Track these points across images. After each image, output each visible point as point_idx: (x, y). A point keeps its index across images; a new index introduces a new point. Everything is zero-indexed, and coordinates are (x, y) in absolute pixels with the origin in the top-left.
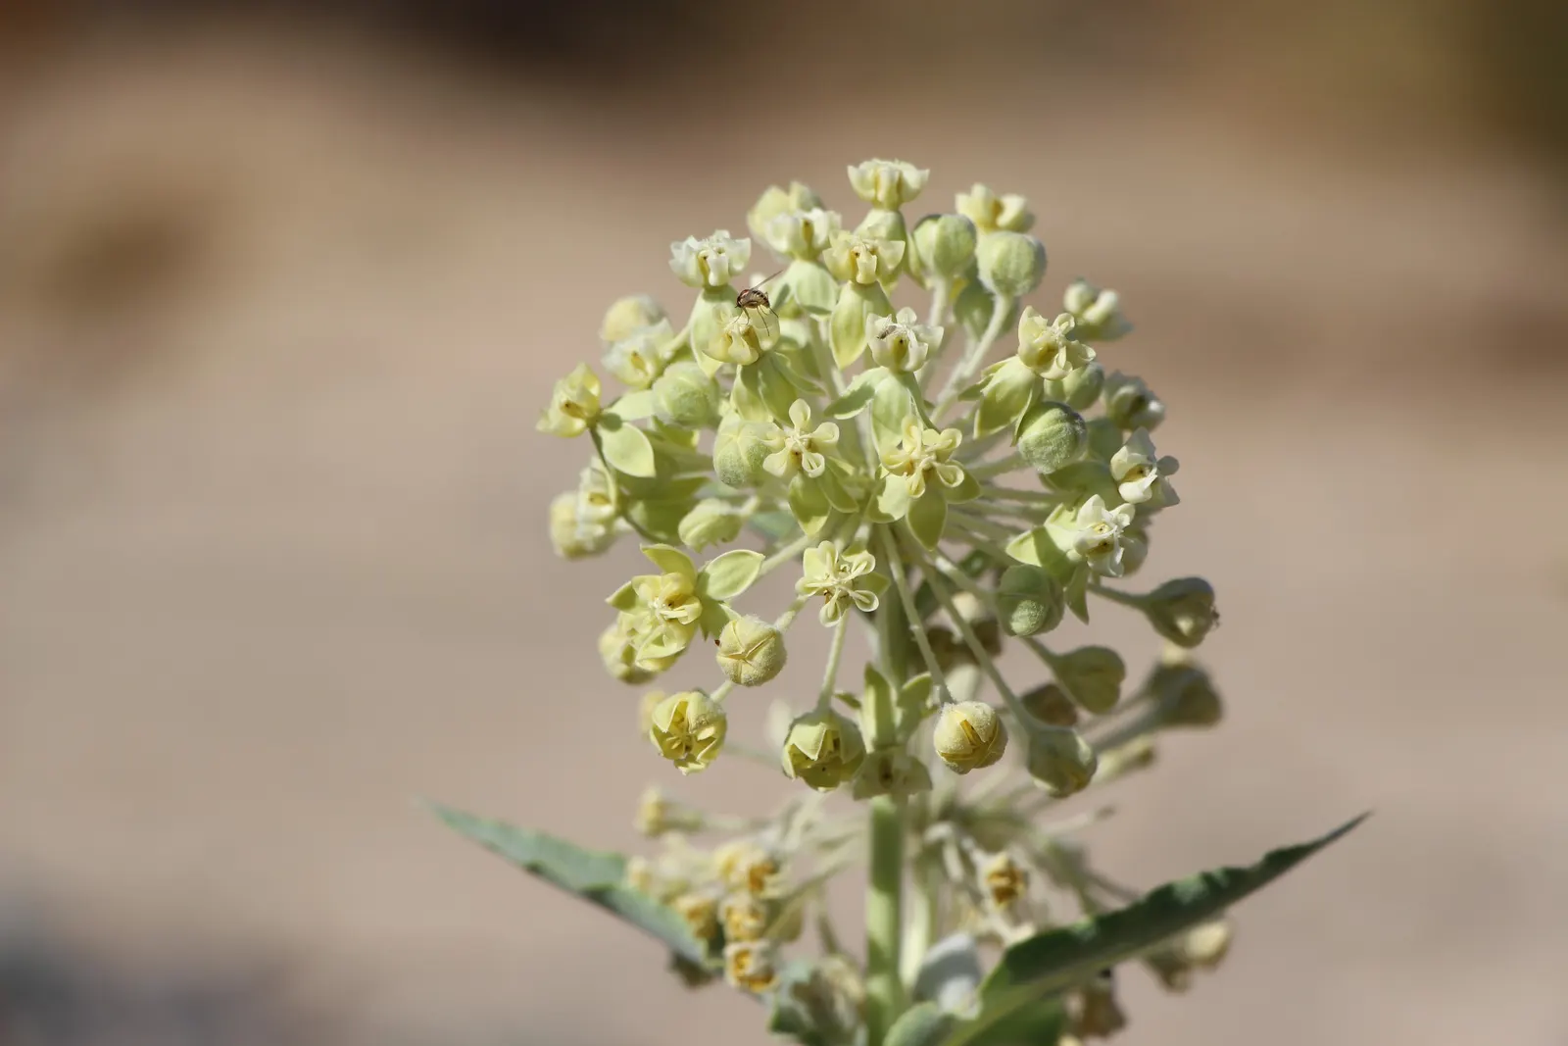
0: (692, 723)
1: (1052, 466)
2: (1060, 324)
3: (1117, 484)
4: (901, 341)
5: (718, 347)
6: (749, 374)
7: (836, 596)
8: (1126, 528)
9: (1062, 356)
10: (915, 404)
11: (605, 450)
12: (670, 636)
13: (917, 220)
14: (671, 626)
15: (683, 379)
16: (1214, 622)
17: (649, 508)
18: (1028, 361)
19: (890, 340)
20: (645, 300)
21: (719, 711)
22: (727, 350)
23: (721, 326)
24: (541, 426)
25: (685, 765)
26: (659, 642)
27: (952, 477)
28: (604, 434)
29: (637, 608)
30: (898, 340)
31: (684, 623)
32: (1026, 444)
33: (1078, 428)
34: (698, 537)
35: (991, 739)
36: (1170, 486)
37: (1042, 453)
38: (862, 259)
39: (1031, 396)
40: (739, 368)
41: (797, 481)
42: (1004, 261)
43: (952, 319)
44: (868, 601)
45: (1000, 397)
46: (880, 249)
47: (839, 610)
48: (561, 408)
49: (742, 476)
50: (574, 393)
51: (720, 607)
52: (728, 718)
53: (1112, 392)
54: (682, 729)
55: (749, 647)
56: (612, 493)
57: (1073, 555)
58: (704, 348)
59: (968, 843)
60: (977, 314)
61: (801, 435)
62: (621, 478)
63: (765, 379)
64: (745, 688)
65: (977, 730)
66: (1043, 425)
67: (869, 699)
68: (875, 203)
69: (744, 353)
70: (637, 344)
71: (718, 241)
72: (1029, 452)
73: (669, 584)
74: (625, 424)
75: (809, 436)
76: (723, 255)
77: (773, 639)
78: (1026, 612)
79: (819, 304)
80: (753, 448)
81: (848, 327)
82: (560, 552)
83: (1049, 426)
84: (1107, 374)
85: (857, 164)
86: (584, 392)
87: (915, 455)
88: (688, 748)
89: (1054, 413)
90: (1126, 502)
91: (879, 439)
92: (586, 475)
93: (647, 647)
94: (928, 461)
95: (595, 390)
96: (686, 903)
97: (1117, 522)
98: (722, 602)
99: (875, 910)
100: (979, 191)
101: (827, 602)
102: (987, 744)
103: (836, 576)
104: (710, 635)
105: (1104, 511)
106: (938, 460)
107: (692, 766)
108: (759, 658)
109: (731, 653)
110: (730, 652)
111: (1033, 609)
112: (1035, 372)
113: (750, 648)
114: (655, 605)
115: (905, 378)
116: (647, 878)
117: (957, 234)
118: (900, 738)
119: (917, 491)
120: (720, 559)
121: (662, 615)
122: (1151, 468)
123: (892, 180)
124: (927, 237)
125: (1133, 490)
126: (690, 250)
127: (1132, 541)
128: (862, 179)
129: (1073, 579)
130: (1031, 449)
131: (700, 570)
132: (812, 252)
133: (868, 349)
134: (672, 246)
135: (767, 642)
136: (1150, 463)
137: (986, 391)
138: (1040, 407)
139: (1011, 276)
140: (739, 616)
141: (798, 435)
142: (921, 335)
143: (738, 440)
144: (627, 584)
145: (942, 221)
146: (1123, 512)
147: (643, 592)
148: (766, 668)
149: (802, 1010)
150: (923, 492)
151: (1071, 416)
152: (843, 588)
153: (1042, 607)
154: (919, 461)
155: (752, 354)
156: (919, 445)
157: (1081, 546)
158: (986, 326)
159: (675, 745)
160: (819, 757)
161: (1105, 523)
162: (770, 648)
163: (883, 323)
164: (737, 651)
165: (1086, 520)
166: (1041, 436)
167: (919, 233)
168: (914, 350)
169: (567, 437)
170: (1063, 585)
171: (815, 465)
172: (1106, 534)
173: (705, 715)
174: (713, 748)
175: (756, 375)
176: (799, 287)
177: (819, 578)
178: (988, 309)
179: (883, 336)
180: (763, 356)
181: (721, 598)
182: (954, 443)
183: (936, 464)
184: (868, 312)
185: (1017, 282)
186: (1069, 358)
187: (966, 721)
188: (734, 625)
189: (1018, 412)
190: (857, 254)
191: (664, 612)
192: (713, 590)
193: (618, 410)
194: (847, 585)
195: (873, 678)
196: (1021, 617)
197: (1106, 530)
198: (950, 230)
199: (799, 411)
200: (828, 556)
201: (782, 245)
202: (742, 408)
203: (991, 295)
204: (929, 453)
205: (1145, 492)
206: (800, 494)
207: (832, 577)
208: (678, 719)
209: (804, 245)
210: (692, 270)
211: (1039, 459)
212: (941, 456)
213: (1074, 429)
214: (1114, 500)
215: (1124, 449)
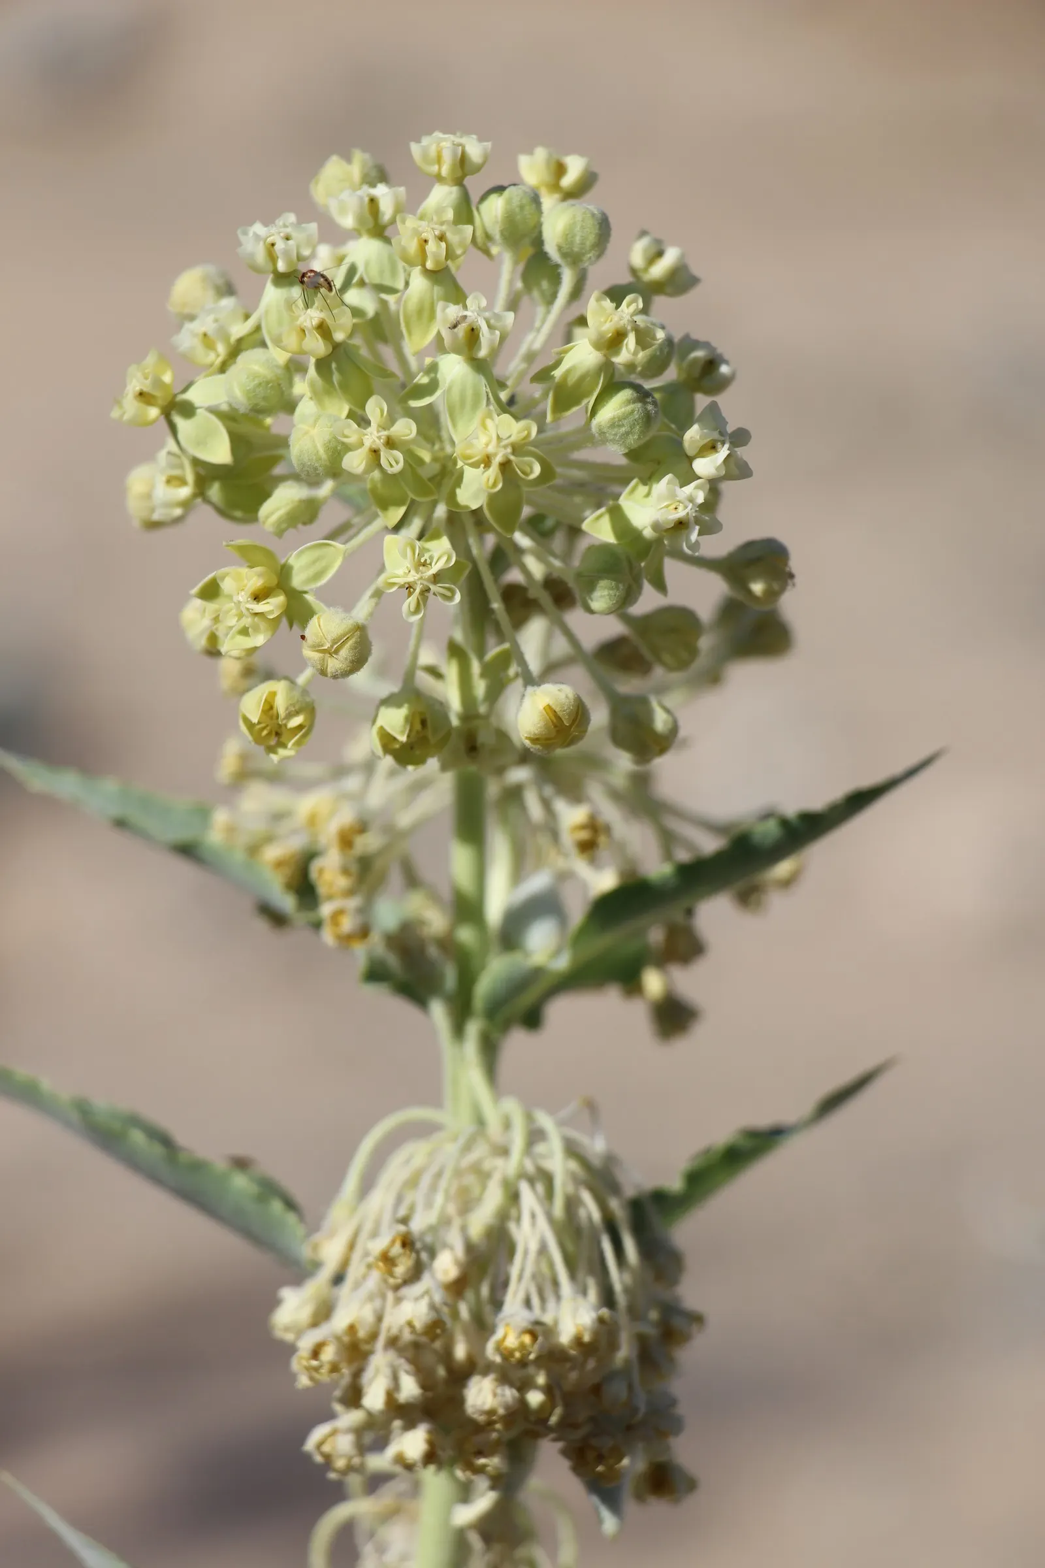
0: (282, 712)
1: (626, 447)
2: (628, 306)
3: (691, 460)
4: (473, 329)
5: (292, 341)
6: (322, 365)
7: (418, 591)
8: (701, 506)
9: (631, 341)
10: (488, 390)
11: (181, 436)
12: (257, 629)
13: (482, 192)
14: (256, 619)
15: (256, 368)
16: (789, 581)
17: (225, 488)
18: (597, 346)
19: (461, 330)
20: (211, 269)
21: (308, 699)
22: (301, 344)
23: (294, 319)
24: (115, 414)
25: (275, 752)
26: (244, 632)
27: (528, 470)
28: (179, 420)
29: (221, 600)
30: (470, 328)
31: (271, 617)
32: (599, 426)
33: (650, 407)
34: (279, 522)
35: (574, 721)
36: (742, 459)
37: (615, 435)
38: (431, 247)
39: (602, 378)
40: (313, 360)
41: (376, 474)
42: (568, 235)
43: (519, 285)
44: (448, 594)
45: (571, 380)
46: (449, 235)
47: (421, 602)
48: (135, 397)
49: (321, 469)
50: (148, 382)
51: (304, 597)
52: (316, 706)
53: (683, 357)
54: (271, 718)
55: (334, 642)
56: (190, 477)
57: (648, 533)
58: (278, 342)
59: (548, 790)
60: (545, 284)
61: (378, 431)
62: (196, 462)
63: (339, 369)
64: (332, 680)
65: (560, 714)
66: (616, 407)
67: (452, 671)
68: (439, 178)
69: (317, 346)
70: (205, 324)
71: (285, 226)
72: (602, 433)
73: (254, 579)
74: (199, 411)
75: (386, 433)
76: (290, 242)
77: (358, 633)
78: (606, 592)
79: (387, 282)
80: (330, 441)
81: (420, 312)
82: (136, 524)
83: (621, 408)
84: (676, 340)
85: (418, 141)
86: (158, 382)
87: (491, 449)
88: (278, 734)
89: (626, 394)
90: (700, 478)
91: (454, 425)
92: (162, 455)
93: (233, 638)
94: (504, 455)
95: (167, 378)
96: (272, 853)
97: (691, 500)
98: (306, 592)
99: (460, 860)
100: (541, 153)
101: (409, 596)
102: (571, 726)
103: (417, 571)
104: (295, 627)
105: (677, 488)
106: (514, 453)
107: (282, 752)
108: (345, 652)
109: (317, 647)
110: (315, 647)
111: (612, 589)
112: (605, 355)
113: (337, 643)
114: (241, 599)
115: (480, 366)
116: (231, 830)
117: (522, 207)
118: (482, 709)
119: (495, 485)
120: (302, 552)
121: (248, 609)
122: (723, 443)
123: (454, 154)
124: (493, 210)
125: (706, 466)
126: (257, 237)
127: (707, 518)
128: (425, 155)
129: (651, 553)
130: (605, 430)
131: (283, 561)
132: (379, 230)
133: (439, 333)
134: (239, 232)
135: (352, 636)
136: (723, 438)
137: (557, 373)
138: (612, 387)
139: (576, 249)
140: (325, 608)
141: (375, 433)
142: (492, 321)
143: (314, 432)
144: (210, 576)
145: (507, 193)
146: (697, 488)
147: (227, 585)
148: (352, 662)
149: (393, 961)
150: (500, 486)
151: (643, 395)
152: (425, 583)
153: (621, 586)
154: (495, 455)
155: (325, 346)
156: (494, 437)
157: (656, 526)
158: (554, 296)
159: (265, 733)
160: (408, 736)
161: (679, 502)
162: (356, 642)
163: (453, 311)
164: (322, 646)
165: (660, 499)
166: (614, 418)
167: (484, 207)
168: (487, 339)
169: (141, 424)
170: (642, 560)
171: (394, 462)
172: (681, 513)
173: (292, 705)
174: (304, 736)
175: (330, 367)
176: (367, 264)
177: (400, 572)
178: (556, 280)
179: (455, 326)
180: (336, 346)
181: (306, 588)
182: (529, 434)
183: (512, 458)
184: (438, 300)
185: (584, 254)
186: (638, 342)
187: (548, 705)
188: (319, 618)
189: (588, 394)
190: (426, 241)
191: (249, 606)
192: (297, 581)
193: (191, 395)
194: (428, 580)
195: (455, 651)
196: (602, 596)
197: (681, 508)
198: (516, 202)
199: (375, 408)
200: (409, 551)
201: (348, 221)
202: (317, 396)
203: (557, 266)
204: (505, 447)
205: (718, 469)
206: (379, 485)
207: (413, 572)
208: (267, 707)
209: (370, 223)
210: (261, 257)
211: (613, 441)
212: (517, 449)
213: (646, 409)
214: (688, 477)
215: (696, 427)
